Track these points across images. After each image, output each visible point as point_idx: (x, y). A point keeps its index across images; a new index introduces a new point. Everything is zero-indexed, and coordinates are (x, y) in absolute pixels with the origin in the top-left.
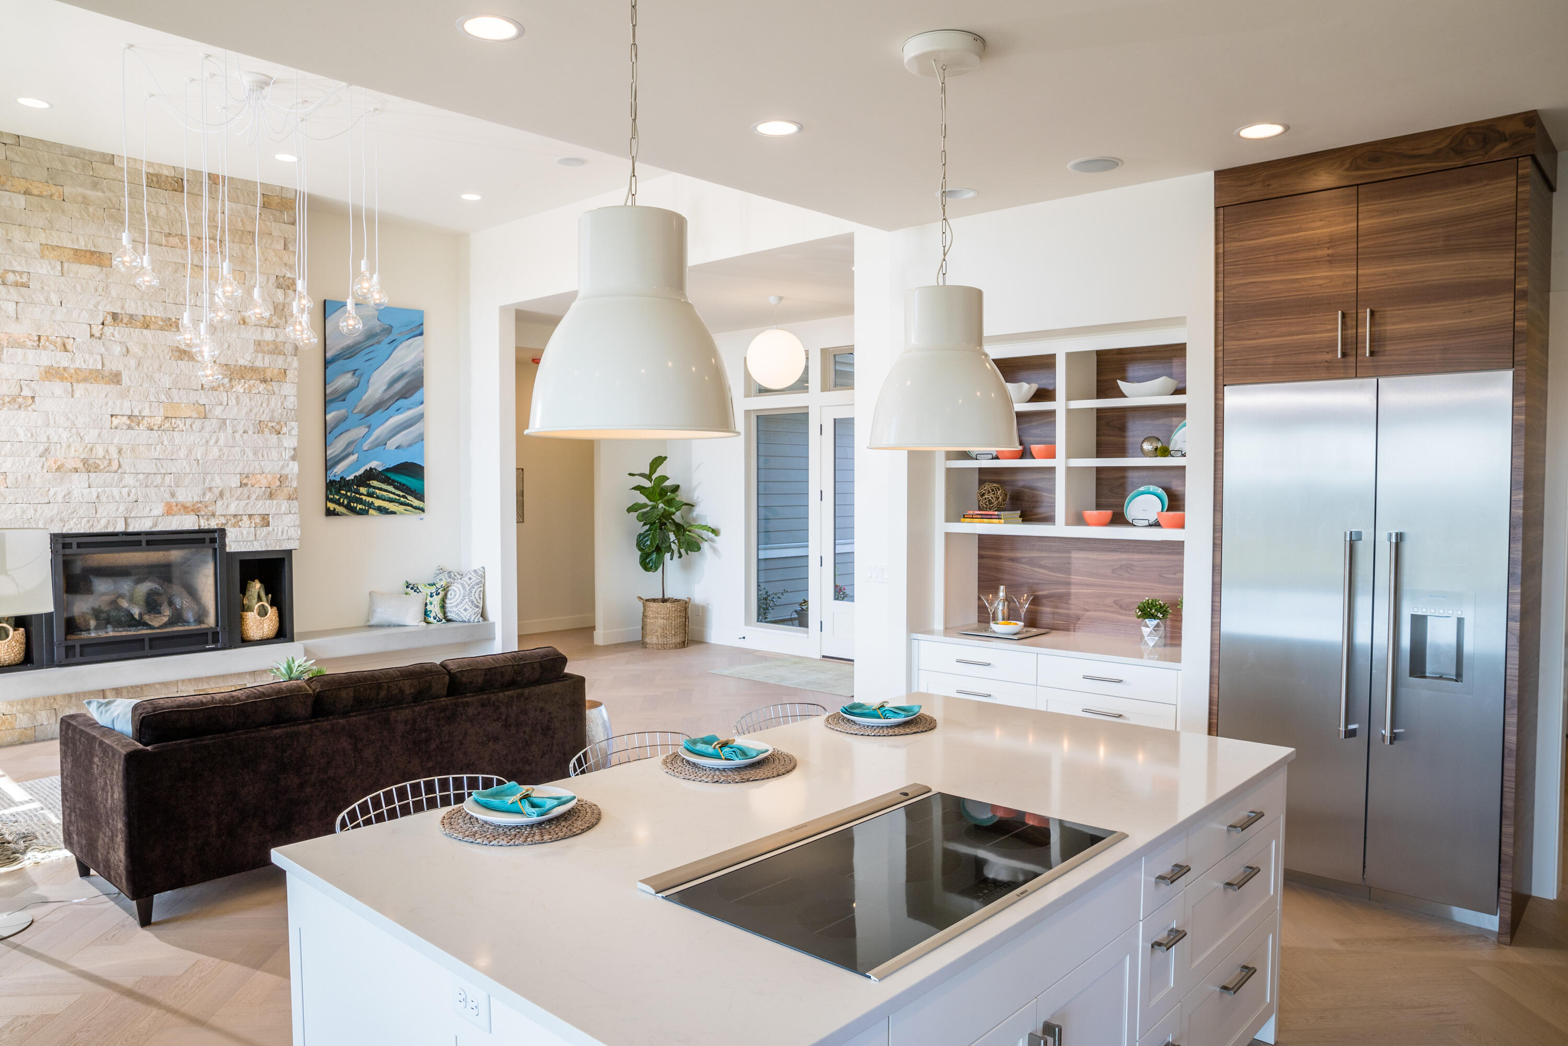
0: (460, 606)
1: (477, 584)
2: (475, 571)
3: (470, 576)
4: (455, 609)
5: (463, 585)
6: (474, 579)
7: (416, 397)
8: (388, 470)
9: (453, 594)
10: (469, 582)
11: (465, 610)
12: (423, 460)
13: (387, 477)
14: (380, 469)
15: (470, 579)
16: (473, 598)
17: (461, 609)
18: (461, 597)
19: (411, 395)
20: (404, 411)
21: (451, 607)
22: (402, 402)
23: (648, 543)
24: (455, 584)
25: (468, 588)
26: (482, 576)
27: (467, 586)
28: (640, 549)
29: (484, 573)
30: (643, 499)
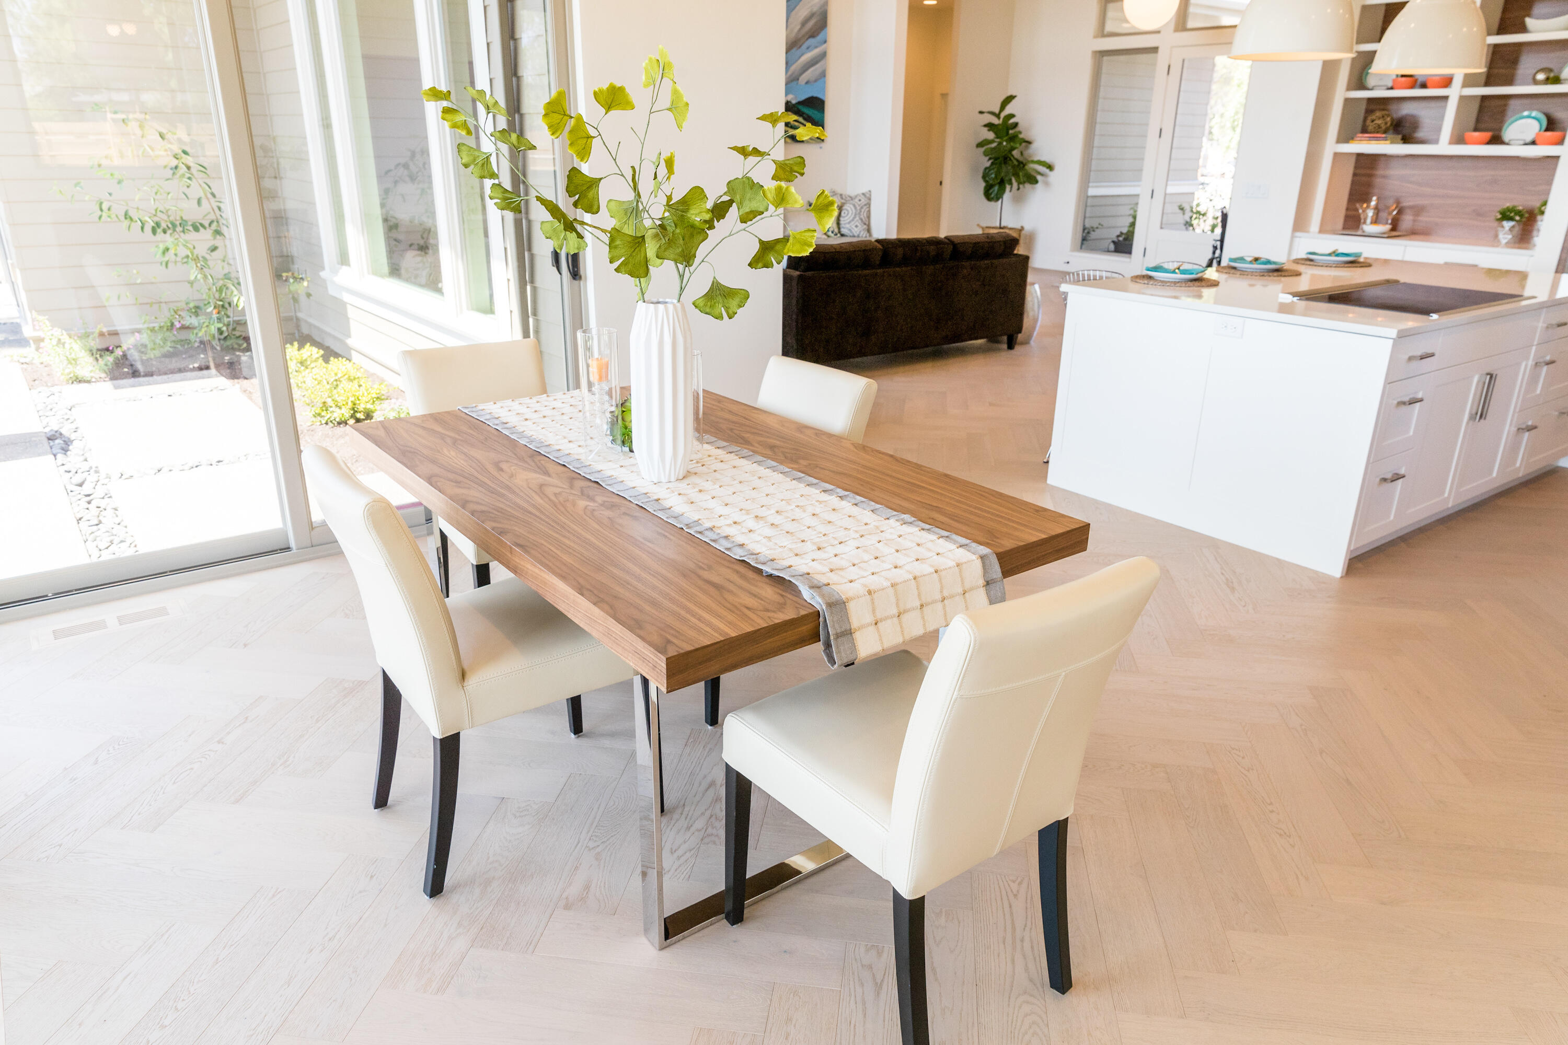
0: (853, 223)
1: (865, 205)
2: (863, 194)
3: (860, 198)
4: (848, 226)
5: (854, 206)
6: (863, 200)
7: (820, 37)
8: (799, 103)
9: (846, 212)
10: (859, 203)
11: (856, 226)
12: (824, 95)
13: (798, 109)
14: (794, 102)
15: (860, 200)
16: (862, 217)
17: (853, 225)
18: (853, 214)
19: (818, 35)
20: (812, 50)
21: (845, 224)
22: (811, 41)
23: (993, 176)
24: (848, 205)
25: (858, 208)
26: (868, 197)
27: (857, 206)
28: (986, 181)
29: (870, 195)
30: (991, 135)
